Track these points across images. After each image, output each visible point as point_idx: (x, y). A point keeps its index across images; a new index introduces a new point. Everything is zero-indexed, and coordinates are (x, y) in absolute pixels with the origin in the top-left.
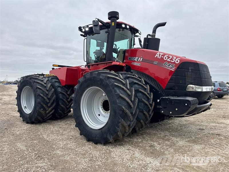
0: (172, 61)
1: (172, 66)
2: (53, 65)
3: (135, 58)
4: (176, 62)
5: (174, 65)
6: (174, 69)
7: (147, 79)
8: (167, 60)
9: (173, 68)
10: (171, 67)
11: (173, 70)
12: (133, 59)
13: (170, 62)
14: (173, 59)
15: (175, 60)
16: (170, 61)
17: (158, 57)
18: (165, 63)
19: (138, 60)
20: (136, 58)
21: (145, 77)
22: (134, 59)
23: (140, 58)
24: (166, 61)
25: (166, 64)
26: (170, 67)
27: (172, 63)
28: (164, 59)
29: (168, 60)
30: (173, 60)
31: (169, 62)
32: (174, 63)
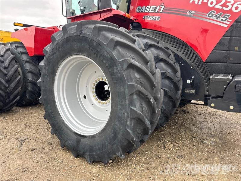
0: (224, 8)
1: (224, 17)
2: (14, 23)
3: (149, 7)
4: (234, 10)
5: (229, 16)
6: (229, 23)
7: (170, 44)
8: (216, 7)
9: (226, 22)
10: (222, 20)
11: (226, 26)
12: (145, 9)
13: (222, 10)
14: (228, 4)
15: (232, 5)
16: (221, 8)
17: (196, 3)
18: (210, 14)
19: (155, 10)
20: (152, 7)
21: (166, 40)
22: (148, 10)
23: (159, 7)
24: (213, 8)
25: (213, 15)
26: (219, 20)
27: (225, 12)
28: (209, 5)
29: (218, 7)
30: (227, 6)
31: (218, 10)
32: (230, 11)
